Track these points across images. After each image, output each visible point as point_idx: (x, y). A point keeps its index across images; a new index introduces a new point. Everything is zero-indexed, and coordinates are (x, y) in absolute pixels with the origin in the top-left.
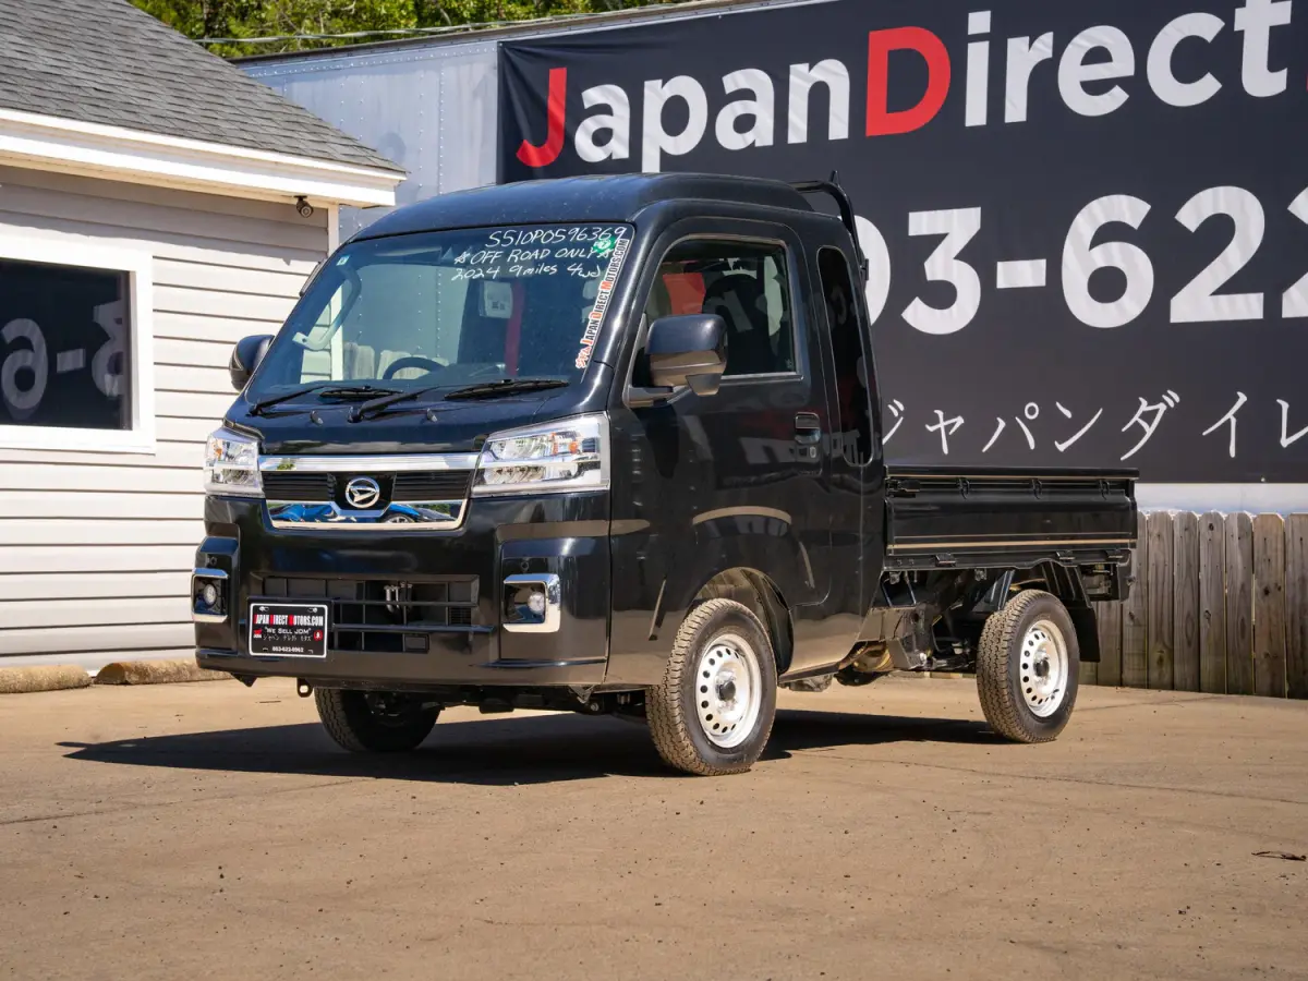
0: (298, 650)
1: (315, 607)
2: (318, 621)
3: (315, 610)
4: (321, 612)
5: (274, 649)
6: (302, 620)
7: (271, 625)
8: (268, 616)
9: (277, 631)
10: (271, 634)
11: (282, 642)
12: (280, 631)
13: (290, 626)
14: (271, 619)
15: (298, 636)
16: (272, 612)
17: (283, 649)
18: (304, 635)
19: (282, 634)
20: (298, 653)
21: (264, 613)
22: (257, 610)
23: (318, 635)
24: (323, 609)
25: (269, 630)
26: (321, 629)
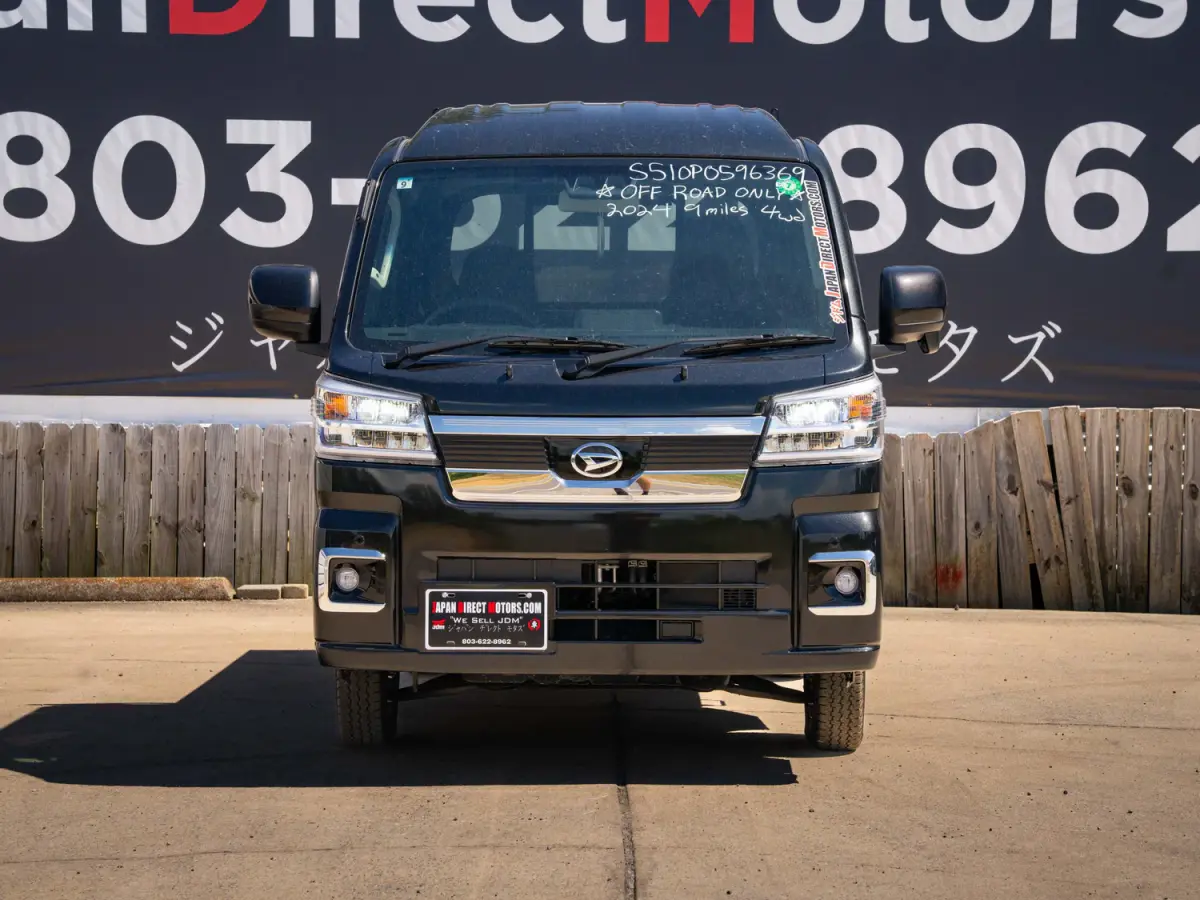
0: (503, 642)
1: (529, 592)
2: (536, 608)
3: (529, 596)
4: (538, 598)
5: (464, 641)
6: (512, 607)
7: (460, 613)
8: (454, 605)
9: (469, 621)
10: (461, 624)
11: (477, 633)
12: (474, 620)
13: (490, 613)
14: (460, 607)
15: (504, 626)
16: (459, 599)
17: (479, 641)
18: (512, 625)
19: (479, 625)
20: (502, 645)
21: (446, 600)
22: (436, 598)
23: (534, 624)
24: (542, 595)
25: (457, 620)
26: (539, 617)
